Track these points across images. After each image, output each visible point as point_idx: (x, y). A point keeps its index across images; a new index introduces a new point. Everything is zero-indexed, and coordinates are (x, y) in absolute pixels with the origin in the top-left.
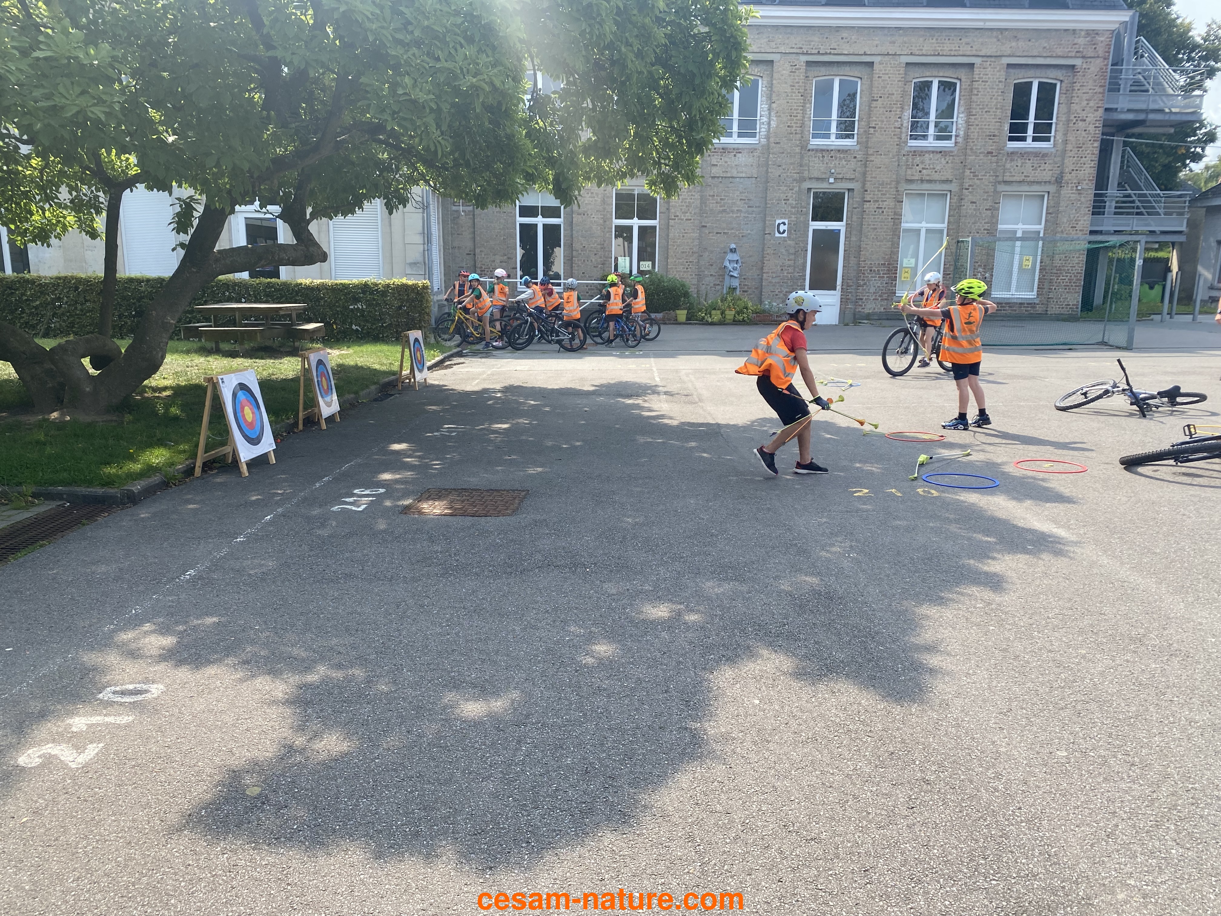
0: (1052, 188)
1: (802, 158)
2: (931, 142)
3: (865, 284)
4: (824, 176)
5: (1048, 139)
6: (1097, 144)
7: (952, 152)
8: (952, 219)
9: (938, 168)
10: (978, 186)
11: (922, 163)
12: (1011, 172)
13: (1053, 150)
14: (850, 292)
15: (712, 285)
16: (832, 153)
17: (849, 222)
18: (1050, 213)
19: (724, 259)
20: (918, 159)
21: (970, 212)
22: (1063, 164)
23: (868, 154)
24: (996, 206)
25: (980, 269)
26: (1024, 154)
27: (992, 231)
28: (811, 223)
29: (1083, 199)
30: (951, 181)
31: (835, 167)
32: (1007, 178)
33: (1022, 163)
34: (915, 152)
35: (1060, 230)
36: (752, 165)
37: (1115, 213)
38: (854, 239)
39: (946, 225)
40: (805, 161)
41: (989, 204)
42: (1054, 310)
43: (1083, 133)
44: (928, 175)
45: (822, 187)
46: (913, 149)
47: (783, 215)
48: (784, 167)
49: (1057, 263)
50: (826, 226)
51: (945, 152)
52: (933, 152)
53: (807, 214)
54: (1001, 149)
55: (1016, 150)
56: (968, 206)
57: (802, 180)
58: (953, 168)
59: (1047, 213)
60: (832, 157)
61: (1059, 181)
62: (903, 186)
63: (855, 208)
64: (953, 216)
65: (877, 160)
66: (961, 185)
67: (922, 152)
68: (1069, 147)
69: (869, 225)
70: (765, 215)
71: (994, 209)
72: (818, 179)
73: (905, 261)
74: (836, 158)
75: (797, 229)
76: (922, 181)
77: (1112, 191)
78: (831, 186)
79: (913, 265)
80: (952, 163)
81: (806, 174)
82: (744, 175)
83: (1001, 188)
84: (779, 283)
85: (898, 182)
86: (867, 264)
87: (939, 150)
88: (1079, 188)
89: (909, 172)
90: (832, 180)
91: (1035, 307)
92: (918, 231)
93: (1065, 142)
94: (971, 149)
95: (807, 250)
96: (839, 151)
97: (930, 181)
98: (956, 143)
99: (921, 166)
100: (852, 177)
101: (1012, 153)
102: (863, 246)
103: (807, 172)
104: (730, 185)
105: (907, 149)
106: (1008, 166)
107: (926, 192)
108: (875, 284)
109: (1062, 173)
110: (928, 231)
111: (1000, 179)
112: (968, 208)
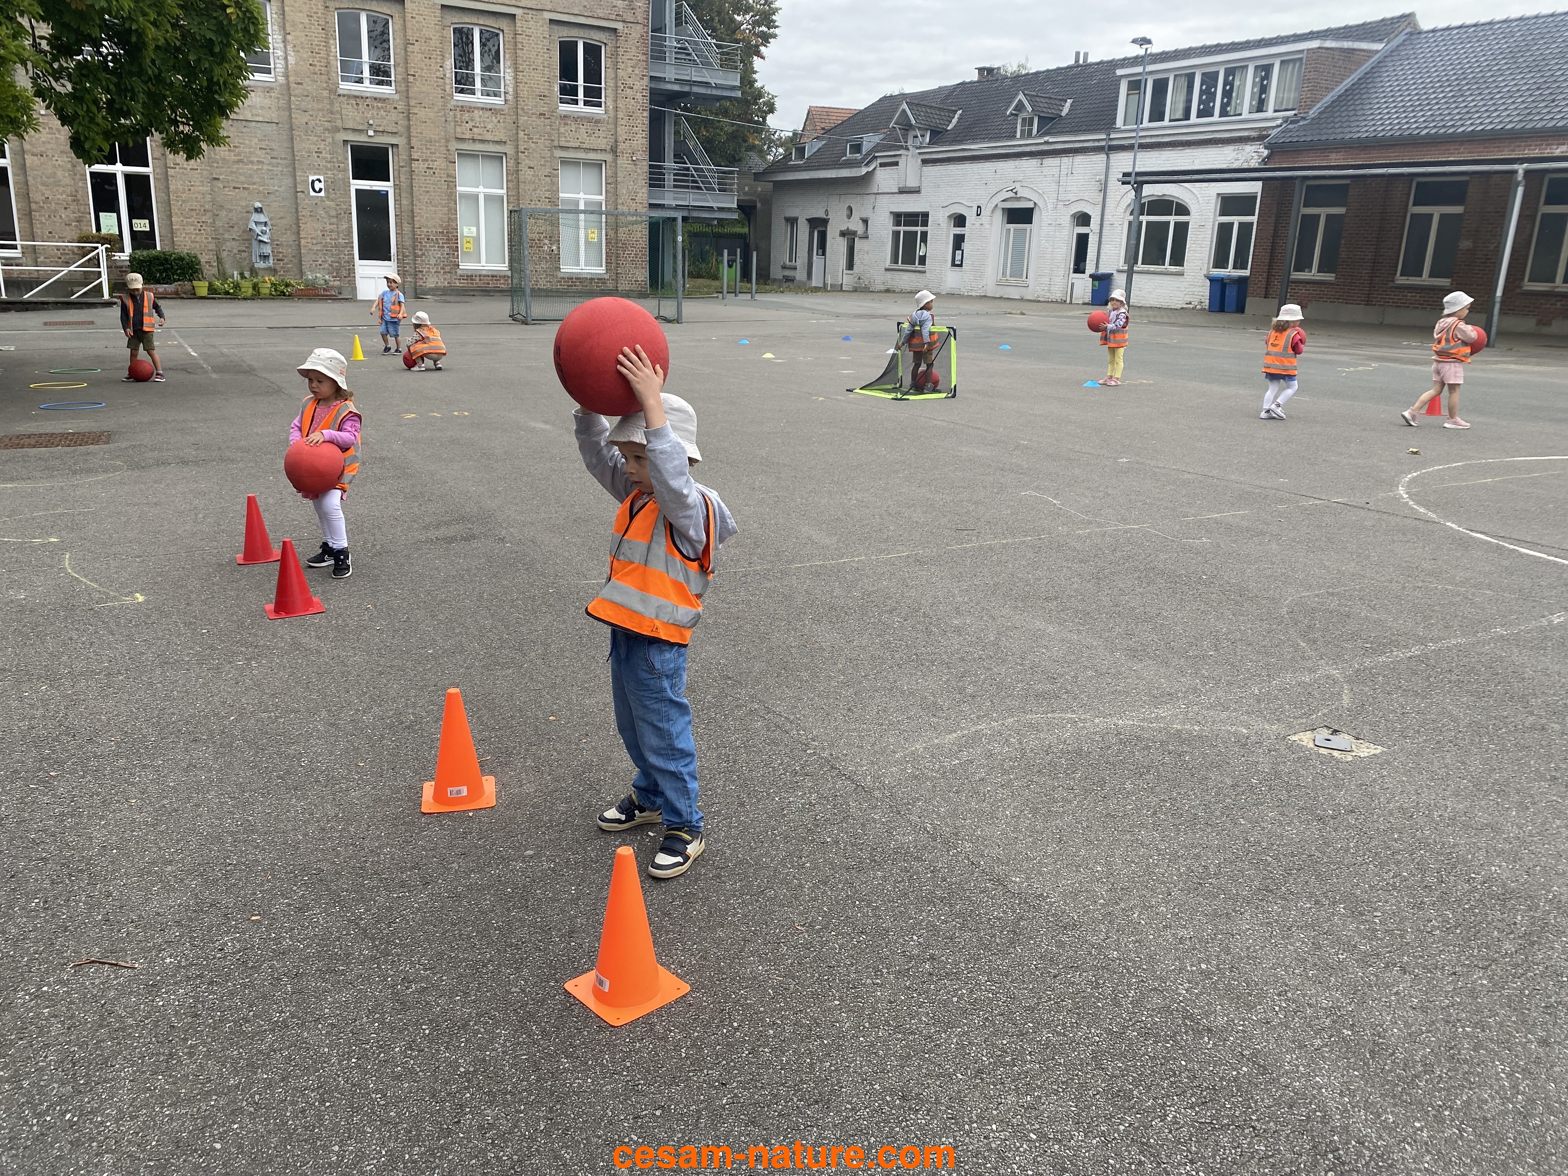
0: (609, 157)
1: (332, 104)
2: (478, 98)
3: (424, 254)
4: (361, 127)
5: (599, 105)
6: (646, 114)
7: (503, 110)
8: (510, 185)
9: (490, 126)
10: (534, 150)
11: (472, 120)
12: (566, 137)
13: (605, 116)
14: (407, 264)
15: (235, 251)
16: (368, 101)
17: (397, 183)
18: (610, 184)
19: (248, 220)
20: (466, 116)
21: (529, 178)
22: (616, 132)
23: (409, 106)
24: (555, 172)
25: (547, 241)
26: (578, 119)
27: (553, 200)
28: (353, 182)
29: (639, 171)
30: (505, 142)
31: (373, 118)
32: (562, 144)
33: (576, 128)
34: (462, 107)
35: (620, 202)
36: (270, 108)
37: (675, 186)
38: (404, 202)
39: (504, 191)
40: (336, 108)
41: (547, 171)
42: (623, 286)
43: (632, 101)
44: (479, 134)
45: (361, 139)
46: (460, 104)
47: (318, 171)
48: (311, 113)
49: (621, 236)
50: (371, 186)
51: (495, 109)
52: (482, 109)
53: (345, 170)
54: (553, 112)
55: (570, 114)
56: (526, 171)
57: (337, 130)
58: (505, 128)
59: (606, 183)
60: (368, 105)
61: (614, 150)
62: (454, 145)
63: (402, 167)
64: (512, 181)
65: (421, 113)
66: (517, 147)
67: (470, 108)
68: (620, 115)
69: (420, 187)
70: (294, 168)
71: (552, 176)
72: (354, 130)
73: (465, 229)
74: (373, 107)
75: (335, 187)
76: (474, 140)
77: (669, 164)
78: (370, 138)
79: (475, 234)
80: (504, 122)
81: (339, 123)
82: (261, 119)
83: (559, 153)
84: (320, 250)
85: (447, 141)
86: (422, 231)
87: (489, 107)
88: (634, 158)
89: (459, 129)
90: (371, 133)
91: (605, 283)
92: (476, 197)
93: (616, 108)
94: (523, 109)
95: (351, 213)
96: (376, 99)
97: (483, 141)
98: (506, 100)
99: (471, 124)
100: (395, 130)
101: (565, 116)
102: (416, 210)
103: (340, 121)
104: (244, 130)
105: (453, 103)
106: (562, 130)
107: (480, 153)
108: (434, 255)
109: (616, 141)
110: (488, 197)
111: (556, 143)
112: (526, 174)
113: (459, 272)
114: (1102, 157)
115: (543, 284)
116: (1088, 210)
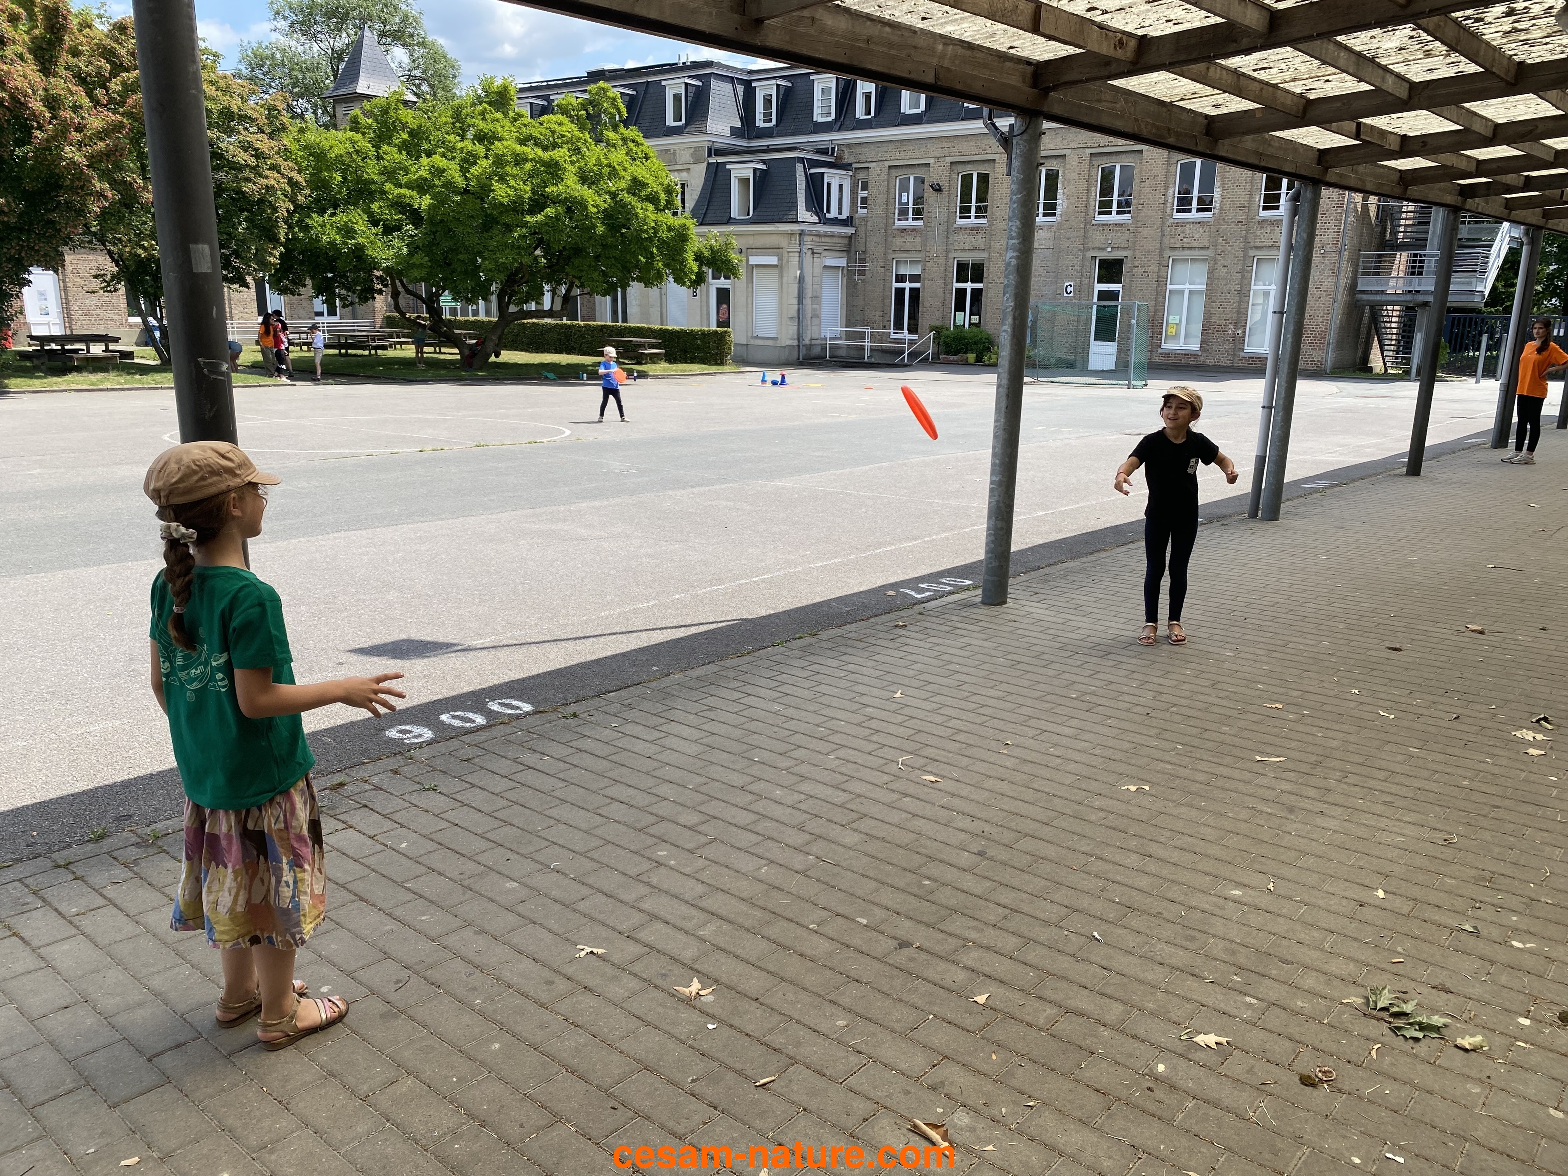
1: (1087, 232)
2: (1193, 215)
4: (1105, 247)
7: (1211, 222)
8: (1209, 281)
9: (1197, 236)
10: (1228, 251)
11: (1184, 233)
12: (1261, 238)
14: (1125, 344)
16: (1112, 227)
17: (1125, 284)
20: (1181, 230)
21: (1222, 275)
23: (1138, 227)
24: (1249, 268)
25: (1231, 327)
26: (1273, 222)
28: (1097, 285)
29: (1327, 262)
30: (1207, 248)
31: (1112, 239)
32: (1258, 244)
33: (1271, 230)
34: (1178, 223)
36: (1049, 239)
38: (1128, 298)
39: (1204, 287)
40: (1089, 234)
44: (1189, 243)
45: (1104, 255)
46: (1178, 221)
47: (1071, 279)
48: (1072, 240)
50: (1109, 287)
51: (1206, 222)
52: (1193, 223)
53: (1093, 277)
54: (1254, 218)
55: (1268, 218)
56: (1220, 269)
57: (1089, 250)
60: (1111, 230)
62: (1167, 253)
63: (1128, 273)
64: (1210, 278)
65: (1145, 232)
66: (1216, 251)
67: (1185, 223)
70: (1057, 279)
71: (1247, 272)
72: (1099, 248)
73: (1171, 318)
74: (1115, 231)
75: (1083, 290)
76: (1183, 248)
78: (1109, 254)
79: (1177, 321)
80: (1209, 232)
81: (1090, 245)
82: (1043, 247)
83: (1252, 253)
84: (1065, 334)
87: (1198, 221)
88: (1323, 251)
89: (1172, 241)
90: (1109, 249)
92: (1181, 292)
94: (1224, 219)
96: (1118, 225)
97: (1190, 248)
98: (1215, 214)
99: (1182, 235)
100: (1126, 246)
101: (1265, 221)
103: (1091, 243)
105: (1171, 220)
106: (1258, 233)
107: (1187, 258)
110: (1191, 292)
111: (1250, 244)
112: (1220, 272)
113: (1160, 350)
115: (1224, 362)
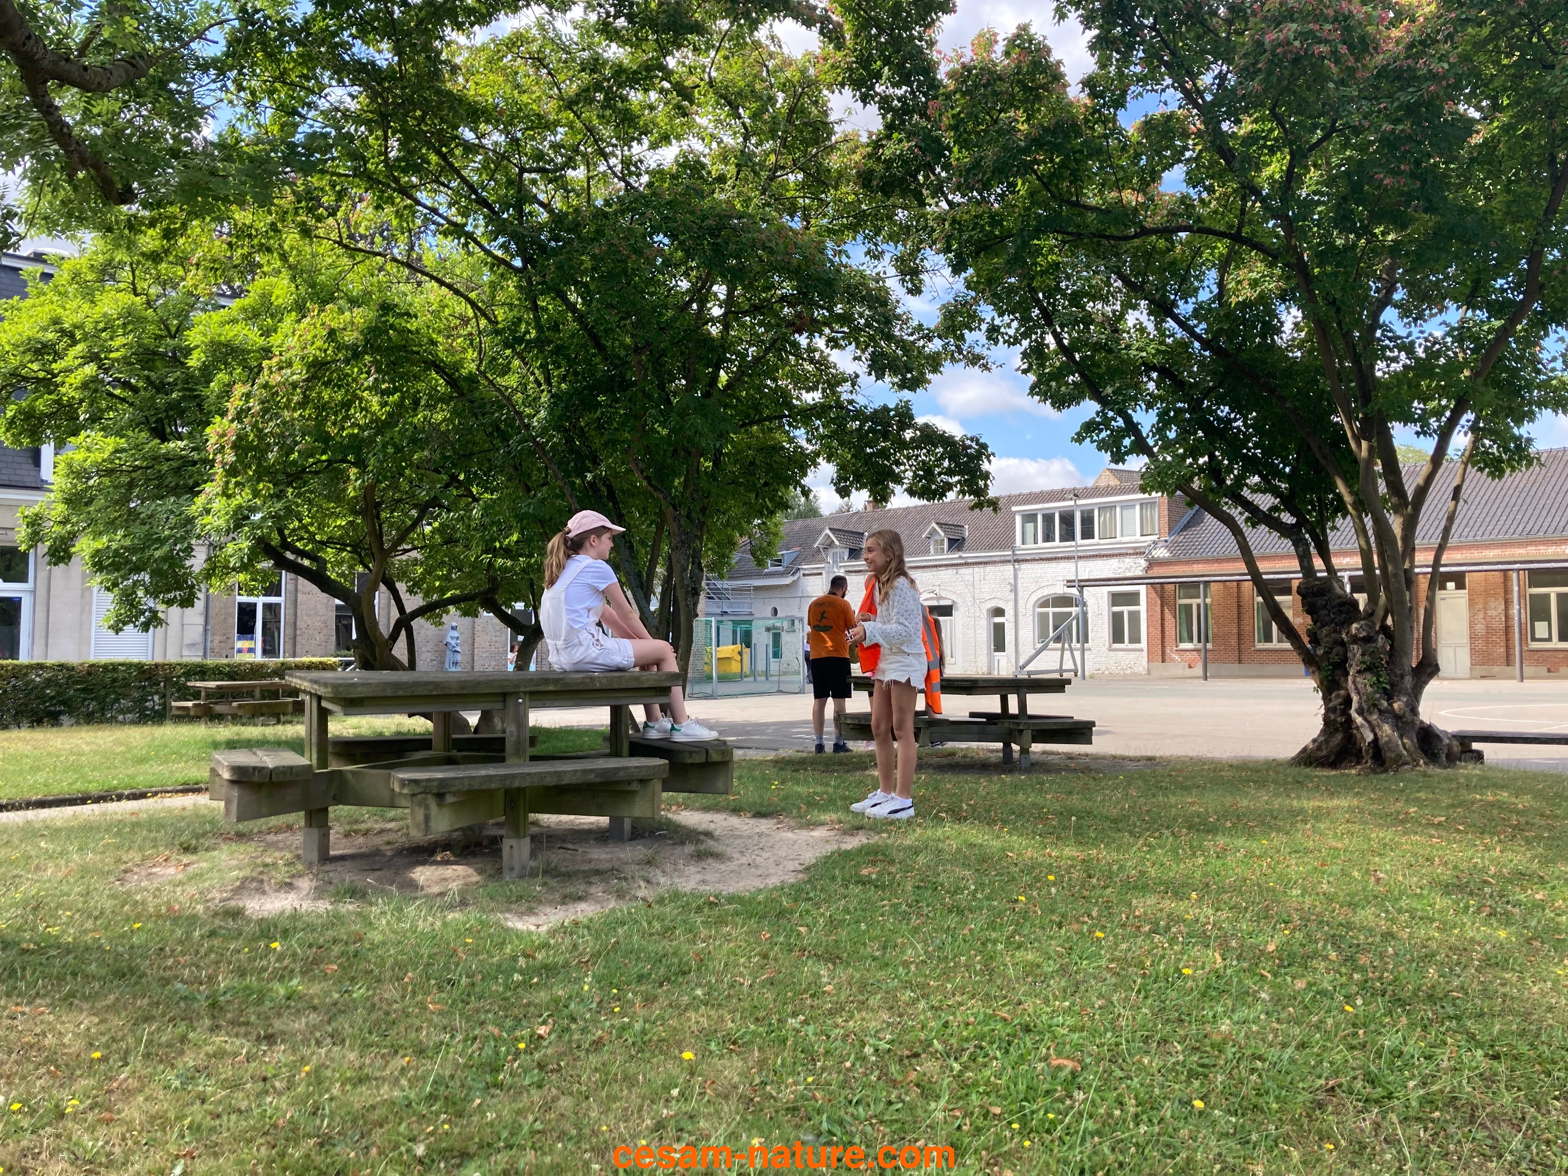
84: (487, 657)
114: (1009, 568)
116: (1001, 605)
